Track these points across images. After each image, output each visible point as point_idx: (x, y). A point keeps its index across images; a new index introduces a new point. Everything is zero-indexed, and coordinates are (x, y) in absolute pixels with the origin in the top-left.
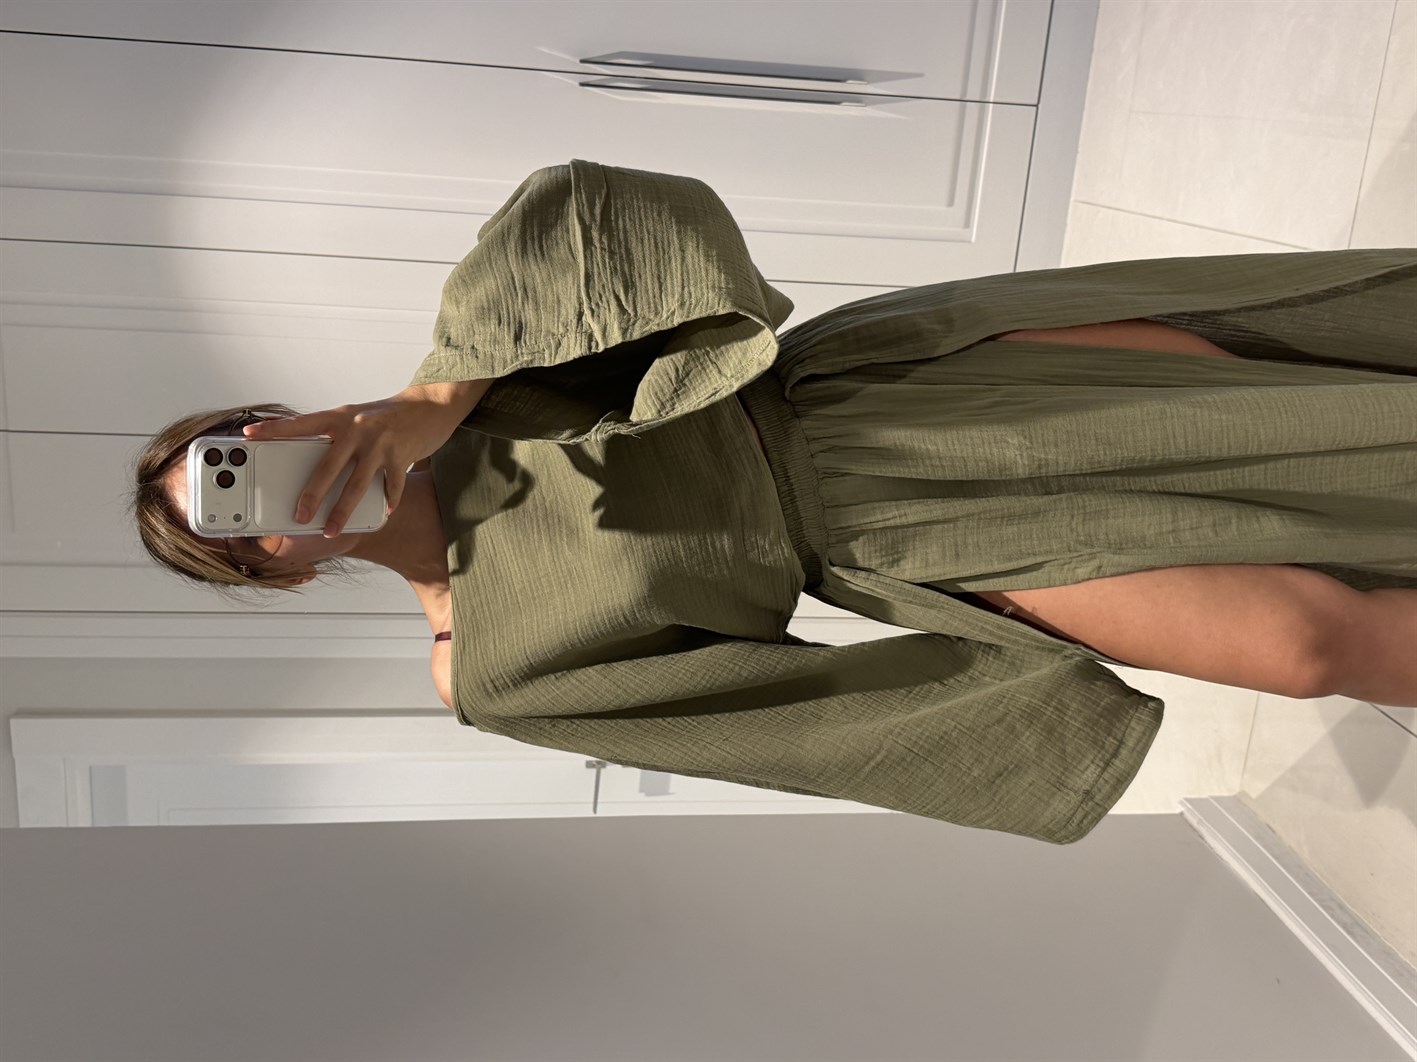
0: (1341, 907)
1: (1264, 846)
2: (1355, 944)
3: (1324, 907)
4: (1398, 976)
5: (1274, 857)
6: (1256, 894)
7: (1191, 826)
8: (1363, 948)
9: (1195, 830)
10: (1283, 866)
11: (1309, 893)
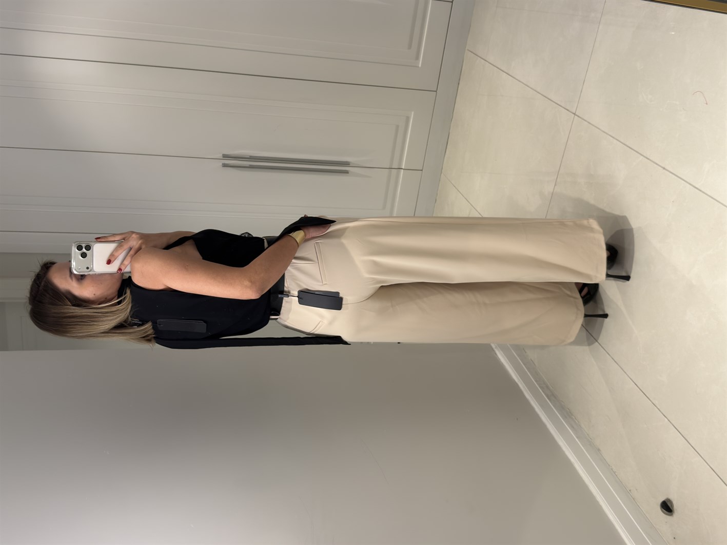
0: (547, 387)
1: (520, 360)
2: (550, 404)
3: (540, 387)
4: (565, 417)
5: (524, 364)
6: (514, 380)
7: (493, 349)
8: (553, 405)
9: (494, 351)
10: (527, 368)
11: (536, 381)
